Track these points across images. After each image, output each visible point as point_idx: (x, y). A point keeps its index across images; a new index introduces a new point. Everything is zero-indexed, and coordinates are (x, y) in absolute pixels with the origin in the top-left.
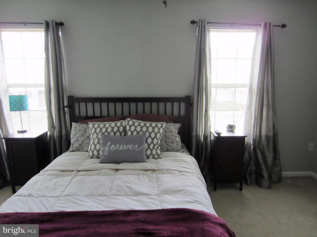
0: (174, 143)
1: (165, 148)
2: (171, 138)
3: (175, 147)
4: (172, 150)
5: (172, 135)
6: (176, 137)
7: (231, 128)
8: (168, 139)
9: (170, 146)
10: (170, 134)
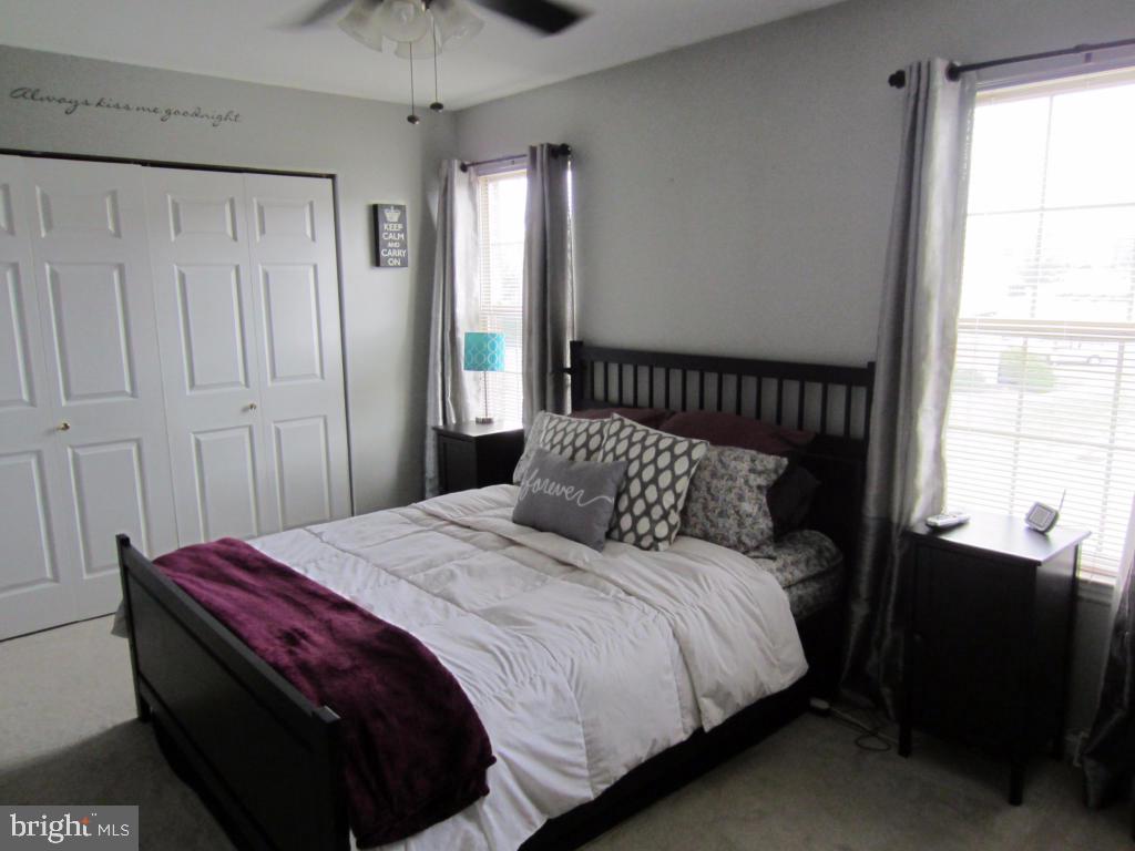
0: (729, 518)
1: (699, 526)
2: (721, 498)
3: (731, 532)
4: (719, 537)
5: (730, 490)
6: (741, 498)
7: (1042, 524)
8: (714, 498)
9: (713, 525)
10: (723, 484)
